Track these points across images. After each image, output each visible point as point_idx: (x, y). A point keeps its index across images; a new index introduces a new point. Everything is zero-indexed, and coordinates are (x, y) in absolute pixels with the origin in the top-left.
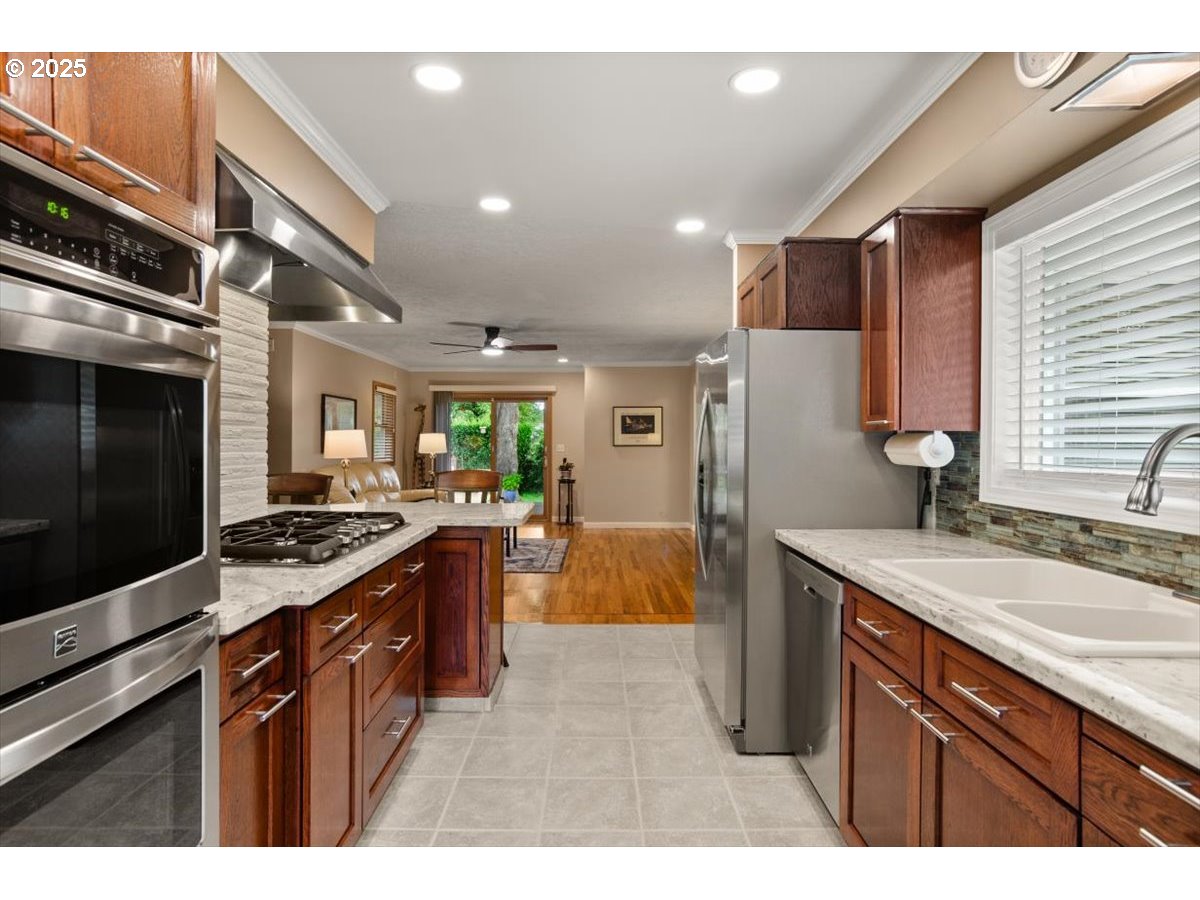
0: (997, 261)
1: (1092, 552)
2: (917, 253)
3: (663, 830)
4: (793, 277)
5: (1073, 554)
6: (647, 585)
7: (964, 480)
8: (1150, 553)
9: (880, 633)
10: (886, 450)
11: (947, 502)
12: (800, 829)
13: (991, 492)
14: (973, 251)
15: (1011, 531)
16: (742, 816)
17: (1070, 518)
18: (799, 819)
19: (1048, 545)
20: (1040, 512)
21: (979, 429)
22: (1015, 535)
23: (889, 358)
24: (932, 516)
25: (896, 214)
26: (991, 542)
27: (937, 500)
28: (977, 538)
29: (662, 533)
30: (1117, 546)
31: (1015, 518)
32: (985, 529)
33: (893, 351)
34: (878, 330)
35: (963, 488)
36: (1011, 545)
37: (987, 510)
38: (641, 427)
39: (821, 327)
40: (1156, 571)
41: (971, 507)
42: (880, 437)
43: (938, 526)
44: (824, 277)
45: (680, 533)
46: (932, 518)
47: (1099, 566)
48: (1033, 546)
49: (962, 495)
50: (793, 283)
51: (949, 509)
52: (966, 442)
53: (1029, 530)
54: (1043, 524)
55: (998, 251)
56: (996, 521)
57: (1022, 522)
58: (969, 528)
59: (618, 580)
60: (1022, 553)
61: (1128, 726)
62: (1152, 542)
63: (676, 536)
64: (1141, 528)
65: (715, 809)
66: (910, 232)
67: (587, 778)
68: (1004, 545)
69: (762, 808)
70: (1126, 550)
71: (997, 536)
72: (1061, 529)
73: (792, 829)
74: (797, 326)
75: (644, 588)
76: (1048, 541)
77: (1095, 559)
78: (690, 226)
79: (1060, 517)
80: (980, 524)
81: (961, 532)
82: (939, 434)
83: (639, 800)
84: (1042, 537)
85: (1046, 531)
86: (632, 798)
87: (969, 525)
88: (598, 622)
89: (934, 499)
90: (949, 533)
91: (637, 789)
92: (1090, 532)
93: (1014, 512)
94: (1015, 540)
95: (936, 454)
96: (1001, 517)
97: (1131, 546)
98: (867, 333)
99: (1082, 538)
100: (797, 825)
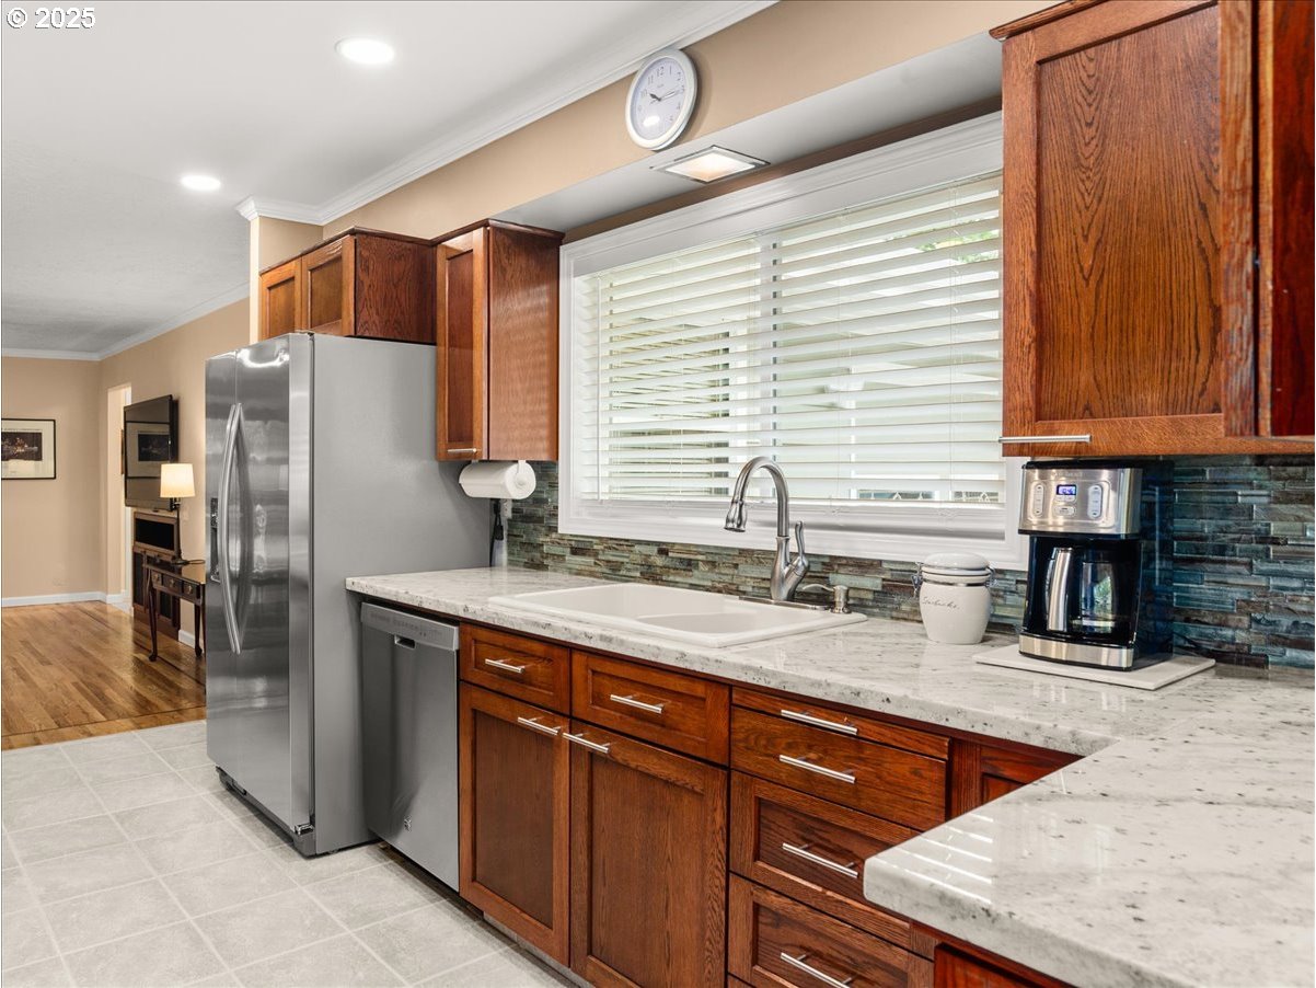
0: (575, 289)
1: (668, 574)
2: (504, 270)
3: (255, 962)
4: (362, 275)
5: (651, 575)
6: (75, 684)
7: (540, 512)
8: (715, 567)
9: (518, 669)
10: (460, 482)
11: (518, 536)
12: (409, 912)
13: (572, 521)
14: (551, 274)
15: (591, 560)
16: (341, 919)
17: (648, 543)
18: (403, 904)
19: (629, 570)
20: (621, 540)
21: (557, 459)
22: (595, 563)
23: (476, 380)
24: (502, 553)
25: (484, 224)
26: (570, 573)
27: (509, 535)
28: (555, 571)
29: (60, 610)
30: (689, 565)
31: (595, 547)
32: (564, 560)
33: (481, 372)
34: (460, 347)
35: (540, 520)
36: (592, 574)
37: (566, 542)
38: (20, 450)
39: (392, 337)
40: (720, 582)
41: (548, 539)
42: (454, 466)
43: (511, 562)
44: (395, 281)
45: (90, 608)
46: (503, 555)
47: (675, 584)
48: (614, 572)
49: (539, 527)
50: (362, 282)
51: (523, 544)
52: (546, 471)
53: (611, 558)
54: (623, 551)
55: (577, 279)
56: (575, 551)
57: (603, 551)
58: (545, 562)
59: (22, 683)
60: (604, 580)
61: (773, 685)
62: (717, 558)
63: (85, 612)
64: (708, 547)
65: (307, 922)
66: (498, 246)
67: (123, 938)
68: (584, 575)
69: (360, 905)
70: (697, 566)
71: (577, 567)
72: (641, 554)
73: (400, 915)
74: (367, 334)
75: (73, 689)
76: (629, 566)
77: (671, 578)
78: (201, 183)
79: (640, 542)
80: (558, 556)
81: (537, 566)
82: (522, 463)
83: (208, 940)
84: (623, 563)
85: (628, 557)
86: (197, 942)
87: (546, 558)
88: (24, 745)
89: (505, 533)
90: (522, 569)
91: (199, 931)
92: (667, 554)
93: (594, 541)
94: (597, 569)
95: (521, 484)
96: (581, 547)
97: (700, 563)
98: (443, 349)
99: (659, 561)
100: (404, 909)
